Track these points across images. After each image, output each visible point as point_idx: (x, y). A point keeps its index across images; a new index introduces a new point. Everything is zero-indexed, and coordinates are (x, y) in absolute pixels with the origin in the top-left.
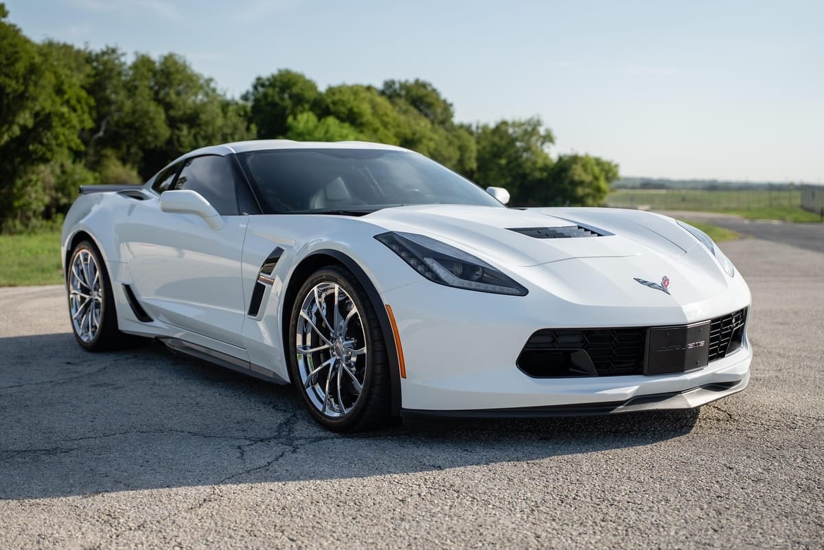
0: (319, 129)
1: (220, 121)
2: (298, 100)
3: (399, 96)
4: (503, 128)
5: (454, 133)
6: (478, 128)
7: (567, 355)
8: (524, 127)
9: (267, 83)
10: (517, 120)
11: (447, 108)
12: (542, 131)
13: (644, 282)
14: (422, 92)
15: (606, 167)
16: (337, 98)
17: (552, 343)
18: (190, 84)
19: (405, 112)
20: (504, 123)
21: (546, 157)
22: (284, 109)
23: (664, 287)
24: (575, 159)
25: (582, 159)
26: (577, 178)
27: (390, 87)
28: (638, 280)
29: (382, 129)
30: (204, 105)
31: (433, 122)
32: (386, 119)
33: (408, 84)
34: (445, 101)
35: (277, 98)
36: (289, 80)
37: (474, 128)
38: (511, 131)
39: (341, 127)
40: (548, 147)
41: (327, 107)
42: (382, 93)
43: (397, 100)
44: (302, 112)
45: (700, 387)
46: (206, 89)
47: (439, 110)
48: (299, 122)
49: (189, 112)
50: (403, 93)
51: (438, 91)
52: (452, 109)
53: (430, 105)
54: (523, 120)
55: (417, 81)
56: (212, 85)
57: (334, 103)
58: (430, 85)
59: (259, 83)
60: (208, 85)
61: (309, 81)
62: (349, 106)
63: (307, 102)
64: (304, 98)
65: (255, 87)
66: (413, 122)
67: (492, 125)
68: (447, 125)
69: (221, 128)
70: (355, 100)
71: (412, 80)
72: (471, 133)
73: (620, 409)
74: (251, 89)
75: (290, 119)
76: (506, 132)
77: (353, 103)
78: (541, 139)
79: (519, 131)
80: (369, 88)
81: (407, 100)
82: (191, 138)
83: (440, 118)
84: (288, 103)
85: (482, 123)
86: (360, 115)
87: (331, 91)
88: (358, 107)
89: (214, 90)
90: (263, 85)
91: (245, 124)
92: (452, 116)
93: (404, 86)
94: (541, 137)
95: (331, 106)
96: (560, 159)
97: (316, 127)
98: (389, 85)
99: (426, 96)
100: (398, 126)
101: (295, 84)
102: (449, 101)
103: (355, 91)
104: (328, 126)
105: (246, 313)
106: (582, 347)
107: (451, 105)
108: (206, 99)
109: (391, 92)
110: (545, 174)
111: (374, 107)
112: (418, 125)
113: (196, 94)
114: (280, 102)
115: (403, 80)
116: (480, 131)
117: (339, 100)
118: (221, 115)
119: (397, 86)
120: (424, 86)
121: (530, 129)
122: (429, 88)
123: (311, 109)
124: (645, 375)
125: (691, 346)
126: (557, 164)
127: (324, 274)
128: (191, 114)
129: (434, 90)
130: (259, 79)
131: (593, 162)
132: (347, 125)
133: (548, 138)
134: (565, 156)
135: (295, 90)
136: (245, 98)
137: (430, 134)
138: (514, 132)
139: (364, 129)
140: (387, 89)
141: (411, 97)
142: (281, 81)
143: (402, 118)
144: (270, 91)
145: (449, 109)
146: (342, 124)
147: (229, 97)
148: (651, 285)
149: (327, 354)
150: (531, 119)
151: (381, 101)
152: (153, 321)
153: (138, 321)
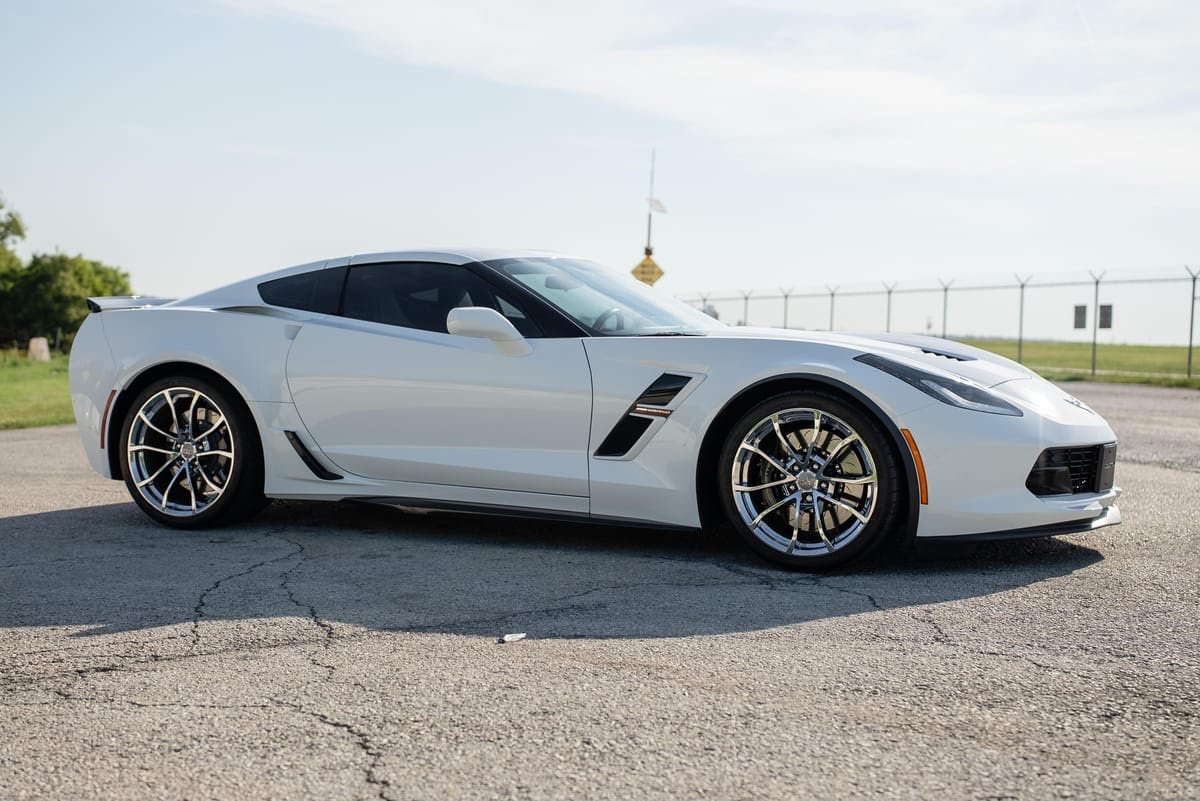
7: (1051, 474)
13: (1072, 403)
15: (111, 277)
17: (1048, 462)
21: (12, 259)
24: (61, 263)
25: (73, 262)
26: (67, 292)
28: (1067, 401)
40: (14, 242)
96: (36, 261)
105: (592, 452)
106: (1066, 465)
110: (11, 285)
124: (1097, 492)
126: (30, 268)
127: (795, 400)
131: (89, 267)
133: (13, 227)
134: (45, 256)
148: (1078, 406)
152: (342, 477)
153: (318, 479)
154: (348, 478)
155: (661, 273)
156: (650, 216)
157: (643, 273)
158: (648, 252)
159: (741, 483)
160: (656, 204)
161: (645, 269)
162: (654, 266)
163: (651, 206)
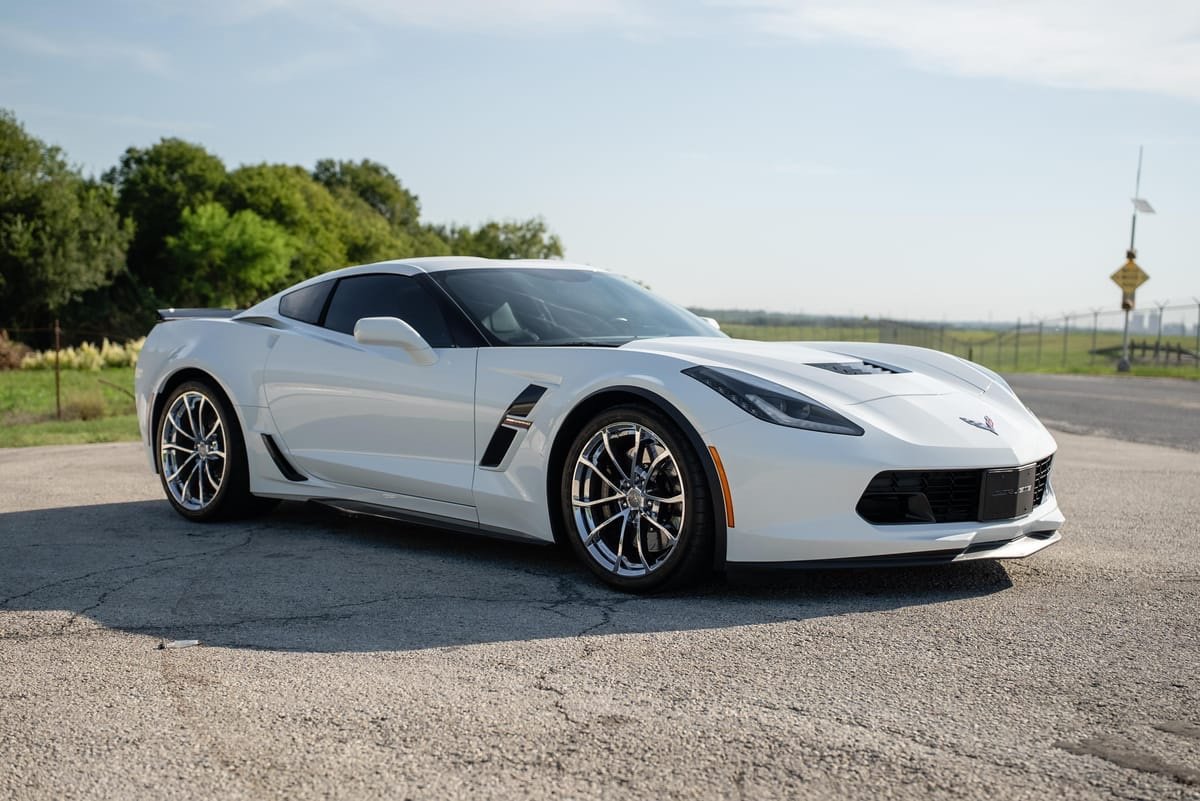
0: (230, 229)
1: (75, 212)
2: (197, 184)
3: (342, 183)
4: (492, 233)
5: (422, 239)
6: (453, 232)
7: (904, 499)
8: (520, 234)
9: (145, 157)
10: (511, 222)
11: (410, 201)
12: (545, 238)
13: (970, 422)
14: (372, 178)
16: (256, 183)
17: (892, 486)
18: (25, 155)
19: (353, 206)
20: (493, 226)
22: (176, 197)
23: (989, 427)
27: (327, 169)
28: (964, 419)
29: (322, 229)
30: (47, 186)
31: (391, 221)
32: (327, 216)
33: (353, 166)
34: (406, 192)
35: (162, 180)
36: (182, 155)
37: (448, 232)
38: (502, 237)
39: (264, 226)
41: (241, 196)
42: (316, 178)
43: (340, 190)
44: (203, 203)
45: (1026, 535)
46: (48, 163)
47: (398, 206)
48: (200, 217)
49: (23, 196)
50: (348, 179)
51: (397, 178)
52: (417, 205)
53: (386, 199)
54: (519, 225)
55: (366, 162)
56: (59, 158)
57: (250, 190)
58: (386, 169)
59: (132, 158)
60: (53, 158)
61: (212, 158)
62: (274, 196)
63: (210, 188)
64: (204, 183)
65: (126, 163)
66: (365, 222)
67: (474, 229)
68: (411, 225)
69: (77, 221)
70: (283, 187)
71: (358, 161)
72: (445, 239)
73: (961, 557)
74: (118, 165)
75: (186, 212)
76: (496, 238)
77: (281, 192)
78: (545, 251)
79: (515, 238)
80: (298, 170)
81: (352, 189)
82: (27, 236)
83: (400, 215)
84: (180, 188)
85: (460, 225)
86: (291, 208)
87: (246, 172)
88: (286, 197)
89: (62, 165)
90: (139, 161)
91: (117, 217)
92: (417, 215)
93: (347, 169)
94: (545, 247)
95: (247, 195)
97: (226, 226)
98: (325, 166)
99: (380, 184)
100: (345, 226)
101: (191, 161)
102: (413, 193)
103: (281, 172)
104: (245, 223)
105: (478, 462)
106: (922, 491)
107: (416, 198)
108: (49, 179)
109: (329, 176)
111: (309, 198)
112: (374, 226)
113: (34, 172)
114: (168, 187)
115: (345, 161)
116: (456, 236)
117: (259, 187)
118: (77, 203)
119: (337, 169)
120: (376, 169)
121: (528, 235)
122: (385, 174)
123: (216, 199)
124: (981, 521)
125: (1021, 489)
127: (619, 414)
128: (28, 199)
129: (391, 177)
130: (129, 151)
132: (272, 223)
133: (555, 248)
135: (191, 170)
136: (109, 177)
137: (389, 239)
138: (507, 239)
139: (297, 229)
140: (323, 173)
141: (359, 185)
142: (168, 156)
143: (350, 215)
144: (153, 170)
145: (413, 205)
146: (265, 222)
147: (86, 176)
148: (978, 425)
149: (614, 507)
150: (531, 222)
151: (317, 188)
152: (307, 479)
153: (286, 480)
154: (312, 481)
155: (1145, 278)
156: (1134, 218)
157: (1124, 277)
158: (1131, 255)
159: (582, 498)
160: (1144, 206)
161: (1127, 274)
162: (1137, 270)
163: (1136, 207)
